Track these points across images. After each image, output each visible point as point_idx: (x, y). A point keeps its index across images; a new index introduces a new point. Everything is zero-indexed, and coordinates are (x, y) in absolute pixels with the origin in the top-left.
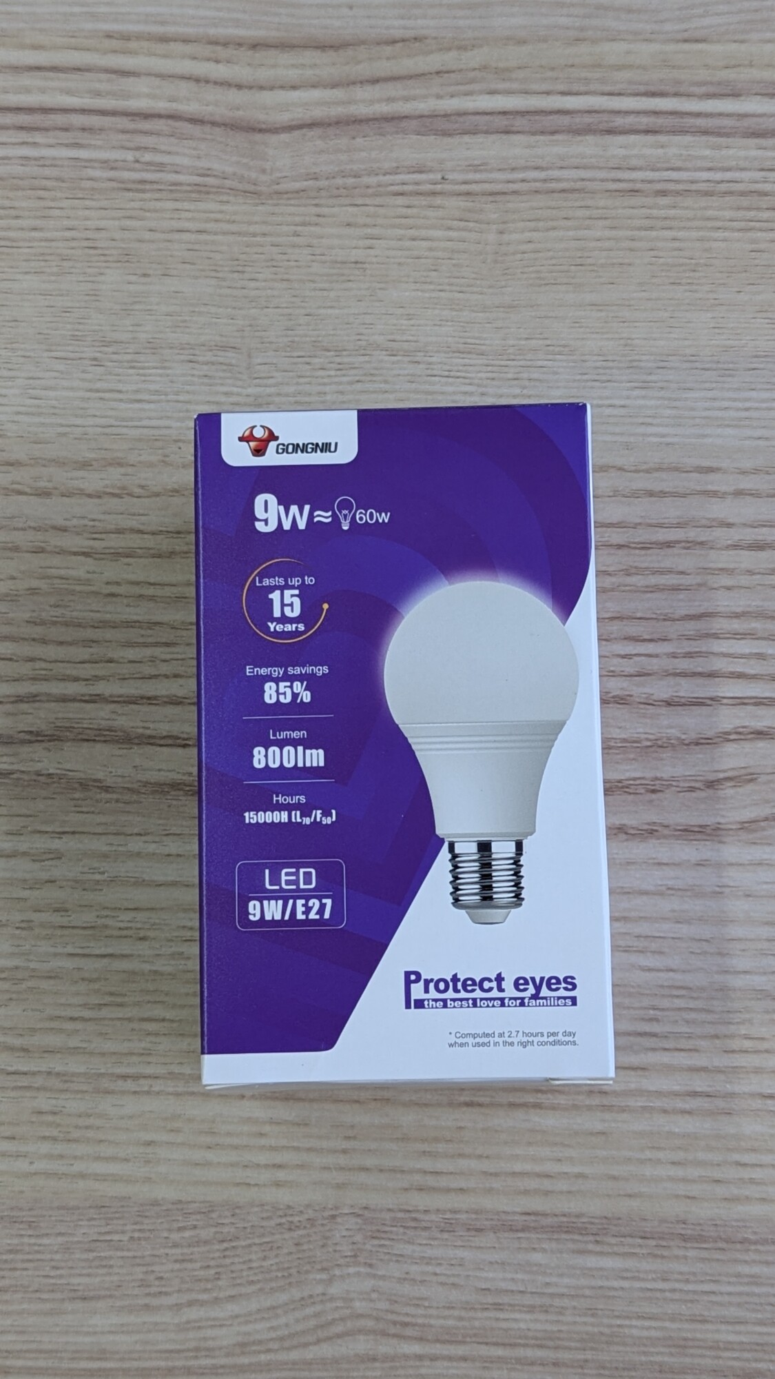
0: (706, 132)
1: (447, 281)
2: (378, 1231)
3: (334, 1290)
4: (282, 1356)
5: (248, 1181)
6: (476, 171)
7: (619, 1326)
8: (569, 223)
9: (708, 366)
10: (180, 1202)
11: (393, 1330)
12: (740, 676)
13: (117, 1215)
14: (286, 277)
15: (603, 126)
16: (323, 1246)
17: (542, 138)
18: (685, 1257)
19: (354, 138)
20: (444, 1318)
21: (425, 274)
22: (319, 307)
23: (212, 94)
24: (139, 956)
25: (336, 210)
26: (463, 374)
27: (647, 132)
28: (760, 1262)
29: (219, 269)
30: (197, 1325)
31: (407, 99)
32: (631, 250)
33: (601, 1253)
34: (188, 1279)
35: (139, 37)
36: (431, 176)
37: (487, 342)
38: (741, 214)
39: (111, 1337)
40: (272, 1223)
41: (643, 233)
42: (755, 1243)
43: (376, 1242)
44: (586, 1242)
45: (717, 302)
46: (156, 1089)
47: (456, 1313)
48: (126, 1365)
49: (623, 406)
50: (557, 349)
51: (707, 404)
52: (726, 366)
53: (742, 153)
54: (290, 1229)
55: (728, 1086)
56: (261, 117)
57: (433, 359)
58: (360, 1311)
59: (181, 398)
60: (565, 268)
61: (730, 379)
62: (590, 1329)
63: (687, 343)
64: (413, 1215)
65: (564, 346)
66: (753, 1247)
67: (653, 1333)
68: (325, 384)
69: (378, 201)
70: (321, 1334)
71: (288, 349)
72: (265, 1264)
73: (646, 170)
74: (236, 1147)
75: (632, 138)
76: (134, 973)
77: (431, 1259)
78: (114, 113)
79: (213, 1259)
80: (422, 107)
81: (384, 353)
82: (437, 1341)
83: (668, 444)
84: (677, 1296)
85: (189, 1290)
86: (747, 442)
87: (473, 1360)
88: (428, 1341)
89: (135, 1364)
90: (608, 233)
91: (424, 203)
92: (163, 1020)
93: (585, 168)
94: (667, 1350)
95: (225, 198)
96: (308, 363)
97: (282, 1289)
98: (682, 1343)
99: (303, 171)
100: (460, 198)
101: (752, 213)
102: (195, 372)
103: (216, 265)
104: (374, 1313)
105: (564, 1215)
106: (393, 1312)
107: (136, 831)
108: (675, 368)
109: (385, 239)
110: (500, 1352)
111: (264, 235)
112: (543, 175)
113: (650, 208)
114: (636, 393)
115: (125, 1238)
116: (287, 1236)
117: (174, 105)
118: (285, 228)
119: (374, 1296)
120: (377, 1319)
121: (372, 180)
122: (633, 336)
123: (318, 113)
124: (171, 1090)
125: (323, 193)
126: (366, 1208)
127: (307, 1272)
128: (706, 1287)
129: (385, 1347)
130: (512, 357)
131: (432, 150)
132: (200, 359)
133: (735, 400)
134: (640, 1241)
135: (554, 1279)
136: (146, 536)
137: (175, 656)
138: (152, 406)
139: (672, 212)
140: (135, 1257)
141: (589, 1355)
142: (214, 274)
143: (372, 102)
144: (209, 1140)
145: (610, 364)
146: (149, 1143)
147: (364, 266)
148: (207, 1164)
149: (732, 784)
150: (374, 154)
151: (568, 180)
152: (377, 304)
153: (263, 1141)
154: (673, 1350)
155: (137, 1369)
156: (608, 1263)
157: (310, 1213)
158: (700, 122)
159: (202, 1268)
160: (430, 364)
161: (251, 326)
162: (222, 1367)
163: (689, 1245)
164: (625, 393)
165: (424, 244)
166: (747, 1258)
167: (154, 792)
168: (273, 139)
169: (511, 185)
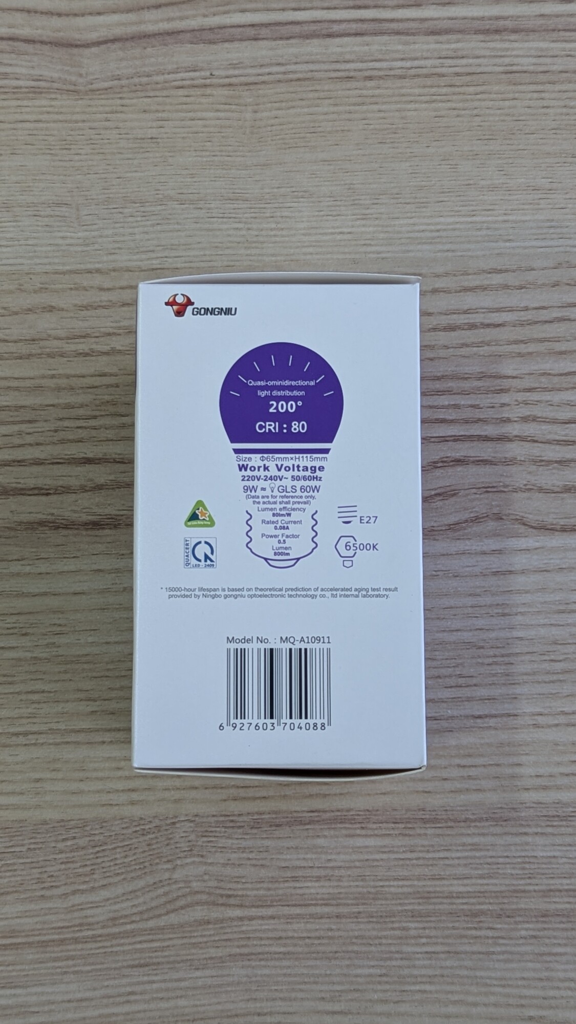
0: (398, 33)
1: (218, 148)
2: (207, 831)
3: (176, 876)
4: (141, 925)
5: (111, 802)
6: (235, 68)
7: (382, 886)
8: (304, 103)
9: (408, 201)
10: (63, 821)
11: (221, 901)
12: (443, 421)
13: (17, 834)
14: (101, 151)
15: (324, 32)
16: (168, 845)
17: (281, 42)
18: (426, 835)
19: (145, 48)
20: (257, 889)
21: (202, 144)
22: (127, 172)
23: (40, 21)
24: (23, 647)
25: (134, 101)
26: (234, 215)
27: (356, 34)
28: (479, 834)
29: (52, 147)
30: (80, 907)
31: (182, 18)
32: (350, 120)
33: (366, 836)
34: (72, 875)
36: (203, 73)
37: (249, 191)
38: (426, 90)
39: (18, 921)
40: (130, 831)
41: (357, 108)
42: (475, 821)
43: (205, 839)
44: (355, 829)
45: (412, 154)
46: (41, 741)
47: (265, 885)
48: (31, 939)
49: (350, 233)
50: (301, 194)
51: (409, 229)
52: (422, 200)
53: (425, 47)
54: (143, 835)
55: (449, 711)
56: (77, 36)
57: (212, 206)
58: (196, 889)
59: (30, 242)
60: (302, 135)
61: (424, 210)
62: (360, 890)
63: (392, 185)
64: (231, 818)
65: (305, 192)
66: (473, 824)
67: (405, 890)
68: (134, 227)
69: (165, 93)
70: (169, 907)
71: (106, 203)
72: (126, 860)
73: (357, 62)
74: (101, 779)
75: (346, 39)
76: (20, 660)
77: (245, 848)
79: (89, 859)
80: (194, 23)
81: (176, 203)
82: (253, 906)
83: (383, 259)
84: (421, 862)
85: (72, 883)
86: (439, 254)
87: (279, 917)
88: (246, 907)
89: (37, 938)
90: (332, 109)
91: (199, 93)
92: (43, 692)
93: (313, 62)
94: (417, 901)
95: (53, 96)
96: (121, 213)
97: (139, 877)
98: (426, 895)
99: (109, 74)
100: (224, 88)
101: (434, 90)
102: (40, 224)
103: (50, 145)
104: (207, 890)
105: (338, 811)
106: (220, 888)
107: (15, 558)
108: (385, 204)
109: (172, 120)
110: (298, 911)
111: (84, 121)
112: (282, 69)
113: (361, 89)
114: (358, 223)
115: (24, 849)
116: (141, 839)
117: (13, 30)
118: (99, 116)
119: (206, 877)
120: (209, 894)
121: (160, 78)
122: (354, 182)
123: (118, 31)
124: (51, 741)
125: (125, 89)
126: (196, 816)
127: (157, 864)
128: (441, 855)
129: (216, 913)
130: (269, 201)
131: (204, 55)
132: (42, 213)
133: (429, 224)
134: (393, 825)
135: (333, 857)
136: (9, 344)
137: (37, 430)
138: (9, 249)
139: (377, 92)
140: (32, 862)
141: (361, 908)
142: (48, 151)
143: (156, 22)
144: (81, 775)
145: (339, 203)
146: (38, 780)
147: (158, 140)
148: (81, 792)
149: (441, 498)
150: (160, 59)
151: (301, 72)
152: (169, 167)
153: (120, 773)
154: (420, 901)
155: (38, 942)
156: (371, 842)
157: (157, 822)
158: (394, 26)
159: (80, 867)
160: (209, 209)
161: (78, 188)
162: (100, 936)
163: (428, 826)
164: (350, 223)
165: (200, 122)
166: (469, 832)
167: (26, 529)
168: (87, 52)
169: (260, 77)
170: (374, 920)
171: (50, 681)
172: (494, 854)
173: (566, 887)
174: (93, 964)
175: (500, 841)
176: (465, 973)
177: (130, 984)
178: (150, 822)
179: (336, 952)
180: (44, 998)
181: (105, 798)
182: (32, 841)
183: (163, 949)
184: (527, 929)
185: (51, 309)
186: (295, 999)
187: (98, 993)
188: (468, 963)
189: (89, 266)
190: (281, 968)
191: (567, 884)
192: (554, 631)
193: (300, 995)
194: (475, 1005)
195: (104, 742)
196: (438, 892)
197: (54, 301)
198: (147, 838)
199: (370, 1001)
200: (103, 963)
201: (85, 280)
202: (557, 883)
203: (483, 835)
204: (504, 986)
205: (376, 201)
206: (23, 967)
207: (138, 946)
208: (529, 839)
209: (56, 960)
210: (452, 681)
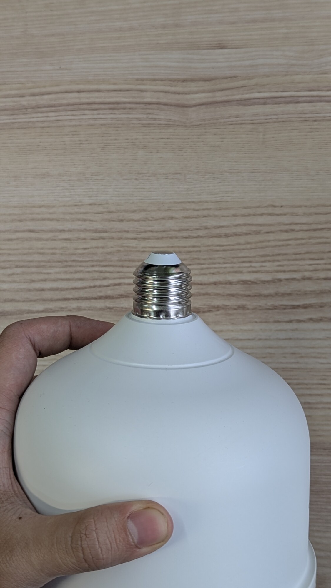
0: (328, 102)
1: (247, 150)
6: (255, 116)
8: (286, 131)
14: (196, 151)
15: (295, 101)
17: (276, 105)
19: (216, 108)
21: (240, 149)
22: (206, 160)
23: (171, 96)
25: (211, 130)
26: (254, 179)
27: (309, 102)
29: (175, 150)
31: (232, 95)
32: (306, 139)
35: (147, 80)
36: (241, 119)
37: (260, 169)
41: (309, 133)
49: (306, 187)
50: (284, 170)
56: (186, 103)
59: (164, 190)
60: (284, 145)
63: (325, 167)
65: (286, 169)
68: (209, 184)
69: (224, 127)
71: (197, 174)
73: (310, 114)
75: (305, 104)
78: (140, 103)
80: (237, 97)
81: (228, 173)
83: (320, 198)
90: (298, 134)
91: (239, 127)
93: (290, 114)
95: (175, 128)
96: (203, 178)
99: (200, 119)
100: (250, 125)
102: (168, 182)
108: (322, 175)
109: (227, 138)
112: (276, 117)
113: (311, 125)
114: (309, 183)
117: (158, 100)
118: (195, 136)
121: (222, 121)
122: (308, 165)
123: (204, 101)
125: (207, 125)
130: (269, 173)
131: (241, 111)
132: (170, 178)
136: (154, 233)
138: (155, 193)
139: (318, 127)
142: (173, 151)
143: (221, 97)
145: (301, 174)
147: (220, 147)
150: (222, 113)
151: (285, 118)
152: (225, 158)
158: (326, 98)
160: (243, 176)
161: (185, 167)
164: (306, 183)
165: (239, 139)
168: (190, 109)
169: (266, 120)
185: (172, 218)
189: (190, 200)
197: (174, 214)
201: (187, 206)
205: (317, 174)
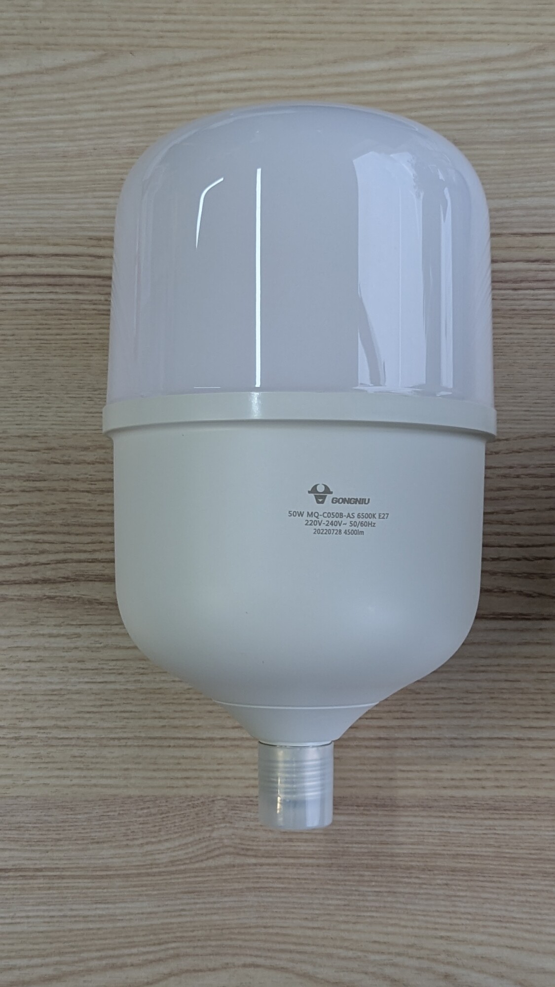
170: (342, 869)
171: (136, 705)
172: (421, 829)
173: (468, 853)
174: (158, 890)
175: (426, 821)
176: (399, 905)
177: (182, 904)
178: (198, 799)
179: (316, 889)
180: (126, 911)
181: (169, 782)
182: (122, 808)
183: (203, 882)
184: (442, 879)
186: (288, 918)
187: (161, 909)
188: (402, 900)
190: (280, 897)
191: (469, 851)
192: (468, 684)
193: (292, 916)
194: (405, 927)
195: (169, 746)
196: (384, 852)
198: (196, 809)
199: (338, 921)
200: (164, 890)
202: (462, 850)
203: (415, 816)
204: (424, 916)
206: (114, 890)
207: (188, 880)
208: (445, 820)
209: (135, 886)
210: (398, 715)
